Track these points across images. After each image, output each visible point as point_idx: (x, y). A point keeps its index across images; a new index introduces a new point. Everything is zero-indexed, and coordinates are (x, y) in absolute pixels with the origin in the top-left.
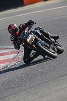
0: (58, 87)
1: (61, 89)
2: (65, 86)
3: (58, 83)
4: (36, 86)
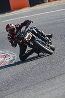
0: (44, 90)
1: (46, 92)
2: (50, 89)
3: (44, 86)
4: (23, 89)
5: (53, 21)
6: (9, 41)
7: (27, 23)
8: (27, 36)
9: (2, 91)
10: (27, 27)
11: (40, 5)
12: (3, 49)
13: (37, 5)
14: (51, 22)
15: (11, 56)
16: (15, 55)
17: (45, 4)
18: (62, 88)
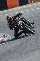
1: (29, 59)
2: (32, 57)
3: (28, 56)
4: (15, 57)
5: (34, 15)
6: (8, 26)
7: (19, 15)
9: (2, 58)
11: (26, 5)
12: (3, 32)
13: (24, 6)
14: (32, 16)
15: (8, 37)
16: (10, 36)
18: (39, 57)
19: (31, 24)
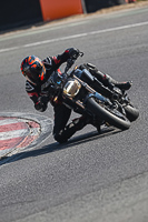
0: (117, 202)
1: (124, 206)
3: (117, 193)
4: (69, 199)
5: (140, 46)
8: (70, 87)
9: (22, 203)
10: (69, 66)
11: (111, 9)
12: (24, 108)
13: (104, 11)
14: (134, 48)
15: (43, 125)
17: (121, 7)
19: (118, 91)
